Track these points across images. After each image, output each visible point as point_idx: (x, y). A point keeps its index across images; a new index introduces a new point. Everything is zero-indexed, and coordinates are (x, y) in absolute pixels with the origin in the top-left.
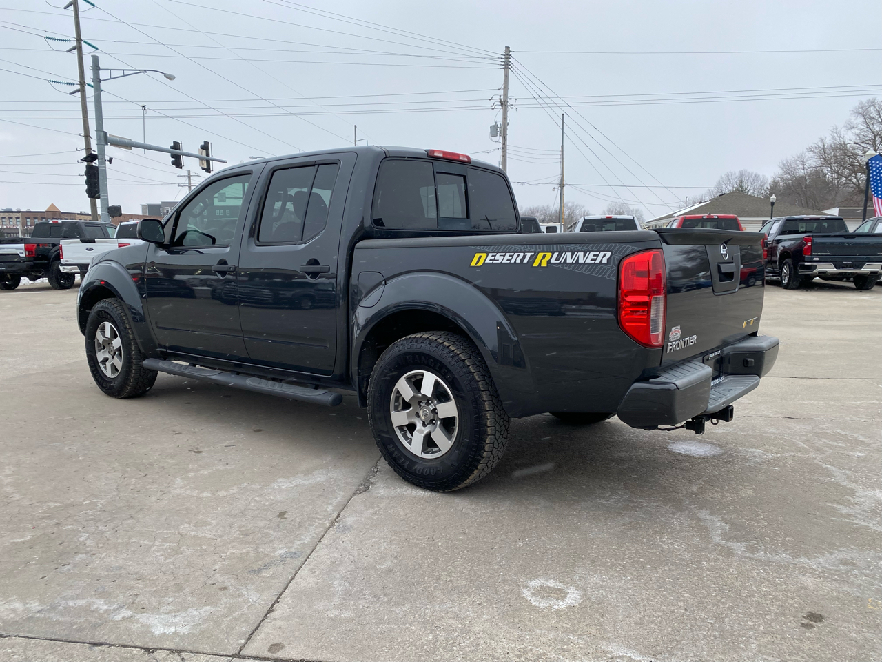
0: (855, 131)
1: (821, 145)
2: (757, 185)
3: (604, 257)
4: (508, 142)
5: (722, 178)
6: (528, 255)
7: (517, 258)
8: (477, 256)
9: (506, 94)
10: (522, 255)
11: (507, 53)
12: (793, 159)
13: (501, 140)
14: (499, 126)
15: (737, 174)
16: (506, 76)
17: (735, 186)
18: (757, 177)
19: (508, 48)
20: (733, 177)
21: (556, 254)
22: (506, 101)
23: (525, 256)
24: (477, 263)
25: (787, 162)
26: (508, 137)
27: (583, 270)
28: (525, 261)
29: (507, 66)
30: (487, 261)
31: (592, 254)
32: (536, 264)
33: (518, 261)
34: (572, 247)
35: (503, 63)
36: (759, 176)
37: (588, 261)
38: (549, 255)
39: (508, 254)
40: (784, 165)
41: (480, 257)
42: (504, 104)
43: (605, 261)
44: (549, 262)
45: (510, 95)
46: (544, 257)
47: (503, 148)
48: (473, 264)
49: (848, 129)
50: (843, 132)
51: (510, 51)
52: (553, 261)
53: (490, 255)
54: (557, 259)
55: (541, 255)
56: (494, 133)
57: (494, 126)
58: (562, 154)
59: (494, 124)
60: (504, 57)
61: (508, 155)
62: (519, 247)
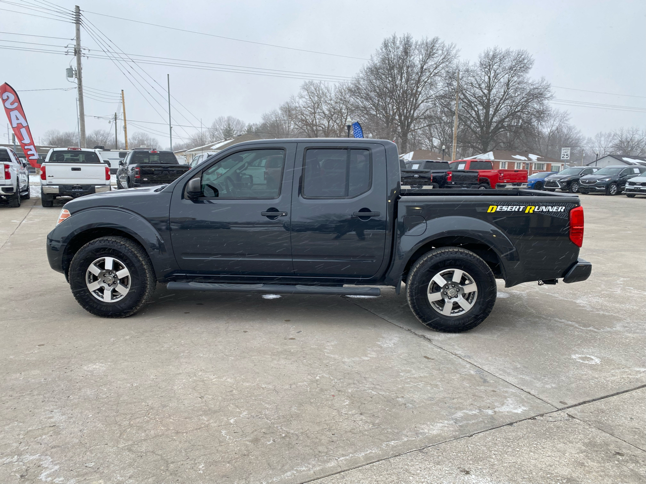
0: (304, 99)
1: (287, 107)
2: (239, 127)
3: (562, 209)
4: (83, 83)
5: (216, 120)
6: (522, 207)
7: (515, 208)
8: (491, 207)
9: (78, 44)
10: (518, 207)
11: (78, 11)
12: (269, 114)
13: (76, 81)
14: (74, 69)
15: (226, 119)
16: (78, 30)
17: (225, 127)
18: (238, 122)
19: (78, 7)
20: (224, 120)
21: (537, 207)
22: (80, 51)
23: (520, 208)
24: (492, 210)
25: (266, 115)
26: (83, 79)
27: (552, 215)
28: (521, 210)
29: (78, 21)
30: (498, 210)
31: (556, 207)
32: (527, 212)
33: (516, 210)
34: (545, 204)
35: (75, 19)
36: (240, 121)
37: (554, 210)
38: (533, 207)
39: (510, 207)
40: (265, 117)
41: (493, 208)
42: (77, 52)
43: (562, 210)
44: (534, 211)
45: (82, 44)
46: (531, 208)
47: (79, 88)
48: (489, 211)
49: (300, 98)
50: (297, 99)
51: (80, 10)
52: (536, 210)
53: (499, 207)
54: (538, 209)
55: (529, 207)
56: (70, 73)
57: (70, 69)
58: (123, 97)
59: (69, 67)
60: (75, 14)
61: (84, 94)
62: (516, 203)
